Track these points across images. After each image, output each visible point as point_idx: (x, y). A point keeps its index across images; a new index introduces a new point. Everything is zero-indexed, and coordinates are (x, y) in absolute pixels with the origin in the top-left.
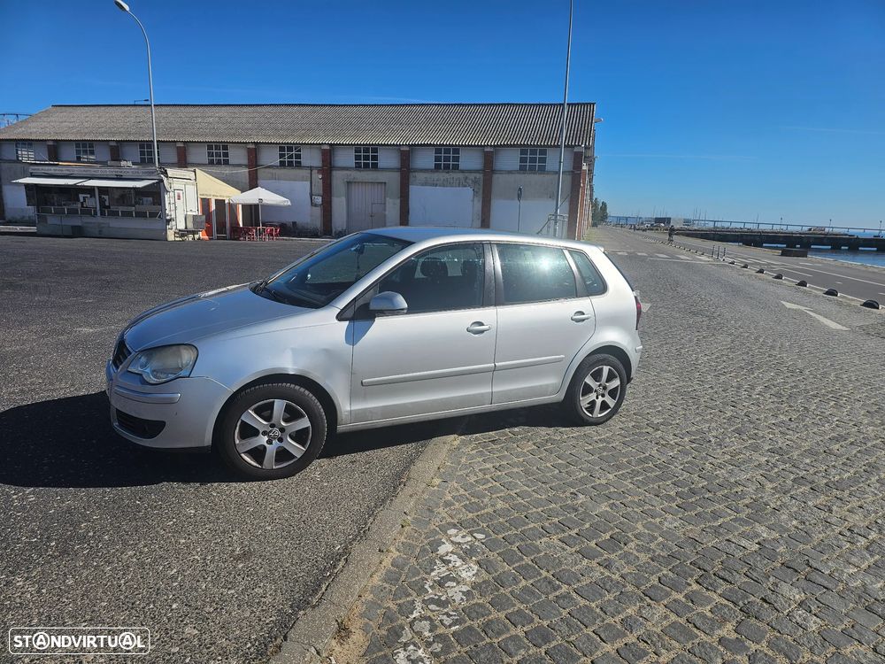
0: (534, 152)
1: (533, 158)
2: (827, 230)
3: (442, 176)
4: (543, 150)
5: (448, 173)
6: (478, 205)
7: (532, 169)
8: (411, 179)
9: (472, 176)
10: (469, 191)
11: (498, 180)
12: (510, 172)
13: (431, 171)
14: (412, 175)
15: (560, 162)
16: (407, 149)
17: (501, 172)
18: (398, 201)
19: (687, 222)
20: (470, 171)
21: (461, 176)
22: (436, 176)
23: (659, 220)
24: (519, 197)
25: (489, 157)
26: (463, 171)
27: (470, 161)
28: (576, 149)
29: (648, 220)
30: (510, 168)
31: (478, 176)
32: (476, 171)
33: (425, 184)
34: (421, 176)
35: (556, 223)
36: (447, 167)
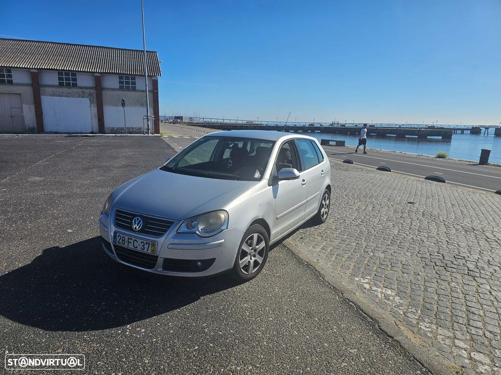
0: (127, 78)
1: (127, 81)
2: (254, 122)
3: (65, 90)
4: (133, 77)
5: (70, 88)
6: (95, 110)
7: (128, 89)
8: (41, 91)
9: (87, 91)
10: (86, 101)
11: (106, 95)
12: (114, 89)
13: (57, 86)
14: (41, 89)
15: (146, 85)
16: (36, 71)
17: (108, 89)
18: (33, 107)
19: (191, 118)
20: (86, 88)
21: (80, 90)
22: (61, 90)
23: (177, 118)
24: (123, 105)
25: (98, 79)
26: (80, 88)
27: (84, 82)
28: (153, 78)
29: (172, 117)
30: (113, 87)
31: (92, 91)
32: (91, 88)
33: (53, 95)
34: (48, 90)
35: (148, 121)
36: (68, 85)
